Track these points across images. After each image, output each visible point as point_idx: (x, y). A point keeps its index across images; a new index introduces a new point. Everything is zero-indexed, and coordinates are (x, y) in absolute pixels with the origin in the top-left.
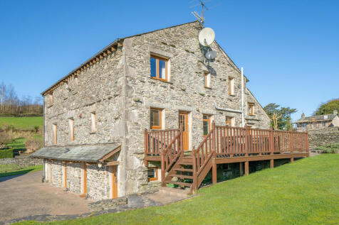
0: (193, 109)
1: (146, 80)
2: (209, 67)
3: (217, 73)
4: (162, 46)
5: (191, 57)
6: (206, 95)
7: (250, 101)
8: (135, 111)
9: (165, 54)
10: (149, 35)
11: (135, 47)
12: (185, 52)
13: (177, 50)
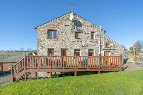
0: (69, 48)
1: (46, 40)
2: (78, 30)
3: (83, 31)
4: (53, 26)
5: (68, 27)
6: (76, 41)
7: (107, 41)
8: (41, 50)
9: (54, 29)
10: (47, 24)
11: (41, 29)
12: (64, 26)
13: (60, 26)
